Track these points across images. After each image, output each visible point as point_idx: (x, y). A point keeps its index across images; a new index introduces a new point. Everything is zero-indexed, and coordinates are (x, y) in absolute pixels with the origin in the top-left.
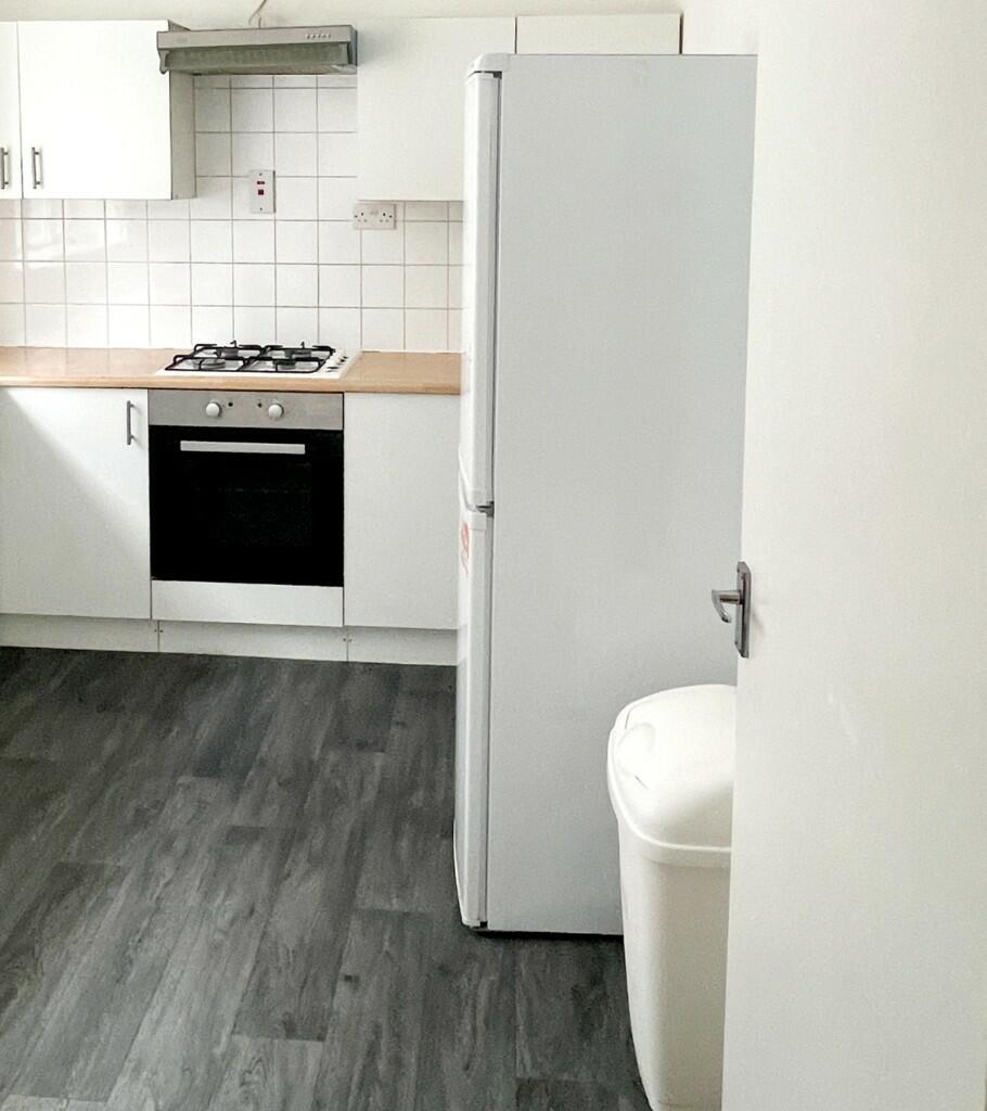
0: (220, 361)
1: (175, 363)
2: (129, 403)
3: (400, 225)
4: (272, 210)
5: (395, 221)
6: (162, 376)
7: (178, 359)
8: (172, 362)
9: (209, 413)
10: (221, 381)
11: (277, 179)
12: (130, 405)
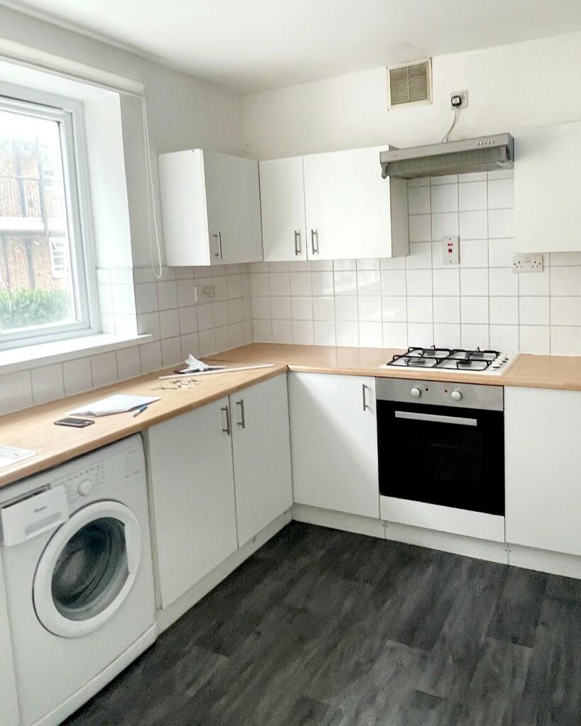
0: (422, 360)
1: (394, 360)
2: (364, 385)
3: (547, 269)
4: (458, 262)
5: (543, 267)
6: (384, 369)
7: (396, 358)
8: (392, 360)
9: (412, 394)
10: (420, 374)
11: (461, 242)
12: (364, 387)
